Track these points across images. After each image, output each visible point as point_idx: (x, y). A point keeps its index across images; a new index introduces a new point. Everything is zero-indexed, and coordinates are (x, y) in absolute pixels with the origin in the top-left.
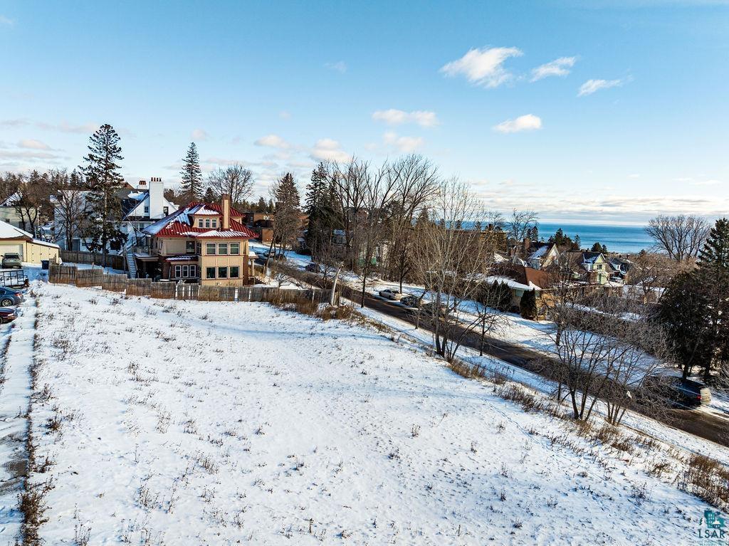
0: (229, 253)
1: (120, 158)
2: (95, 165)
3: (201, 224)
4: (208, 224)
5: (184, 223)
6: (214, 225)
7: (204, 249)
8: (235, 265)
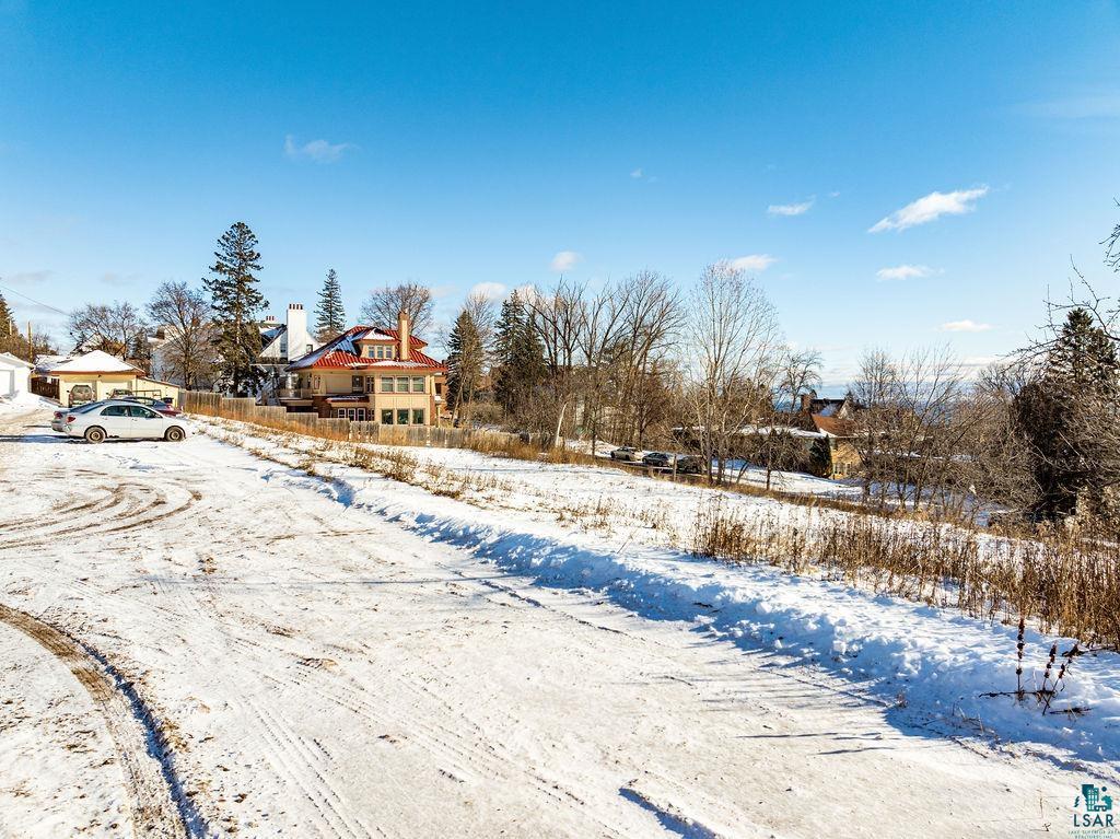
0: (411, 389)
1: (258, 268)
2: (223, 277)
3: (372, 353)
4: (381, 354)
5: (348, 352)
6: (389, 355)
7: (378, 384)
8: (419, 406)
